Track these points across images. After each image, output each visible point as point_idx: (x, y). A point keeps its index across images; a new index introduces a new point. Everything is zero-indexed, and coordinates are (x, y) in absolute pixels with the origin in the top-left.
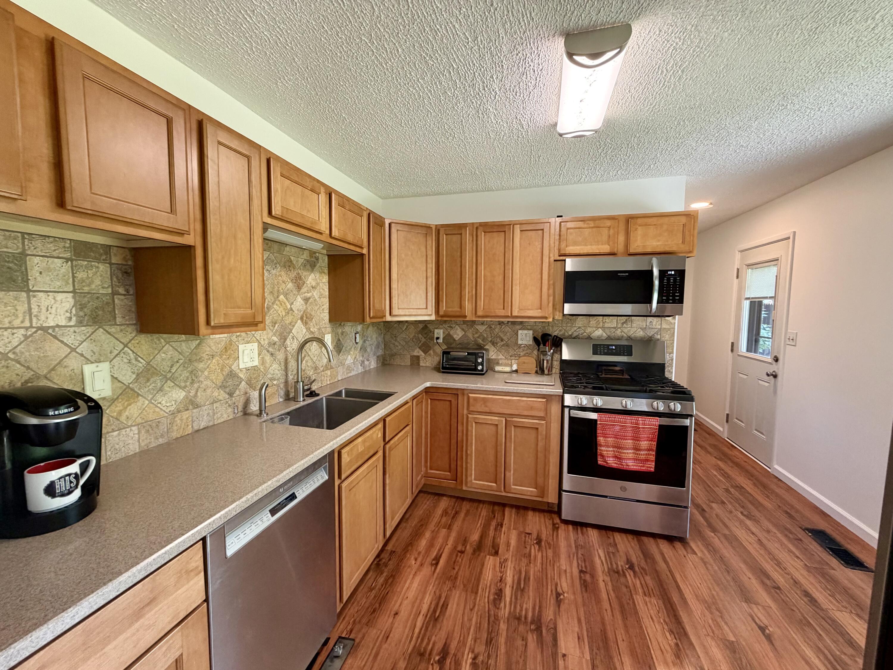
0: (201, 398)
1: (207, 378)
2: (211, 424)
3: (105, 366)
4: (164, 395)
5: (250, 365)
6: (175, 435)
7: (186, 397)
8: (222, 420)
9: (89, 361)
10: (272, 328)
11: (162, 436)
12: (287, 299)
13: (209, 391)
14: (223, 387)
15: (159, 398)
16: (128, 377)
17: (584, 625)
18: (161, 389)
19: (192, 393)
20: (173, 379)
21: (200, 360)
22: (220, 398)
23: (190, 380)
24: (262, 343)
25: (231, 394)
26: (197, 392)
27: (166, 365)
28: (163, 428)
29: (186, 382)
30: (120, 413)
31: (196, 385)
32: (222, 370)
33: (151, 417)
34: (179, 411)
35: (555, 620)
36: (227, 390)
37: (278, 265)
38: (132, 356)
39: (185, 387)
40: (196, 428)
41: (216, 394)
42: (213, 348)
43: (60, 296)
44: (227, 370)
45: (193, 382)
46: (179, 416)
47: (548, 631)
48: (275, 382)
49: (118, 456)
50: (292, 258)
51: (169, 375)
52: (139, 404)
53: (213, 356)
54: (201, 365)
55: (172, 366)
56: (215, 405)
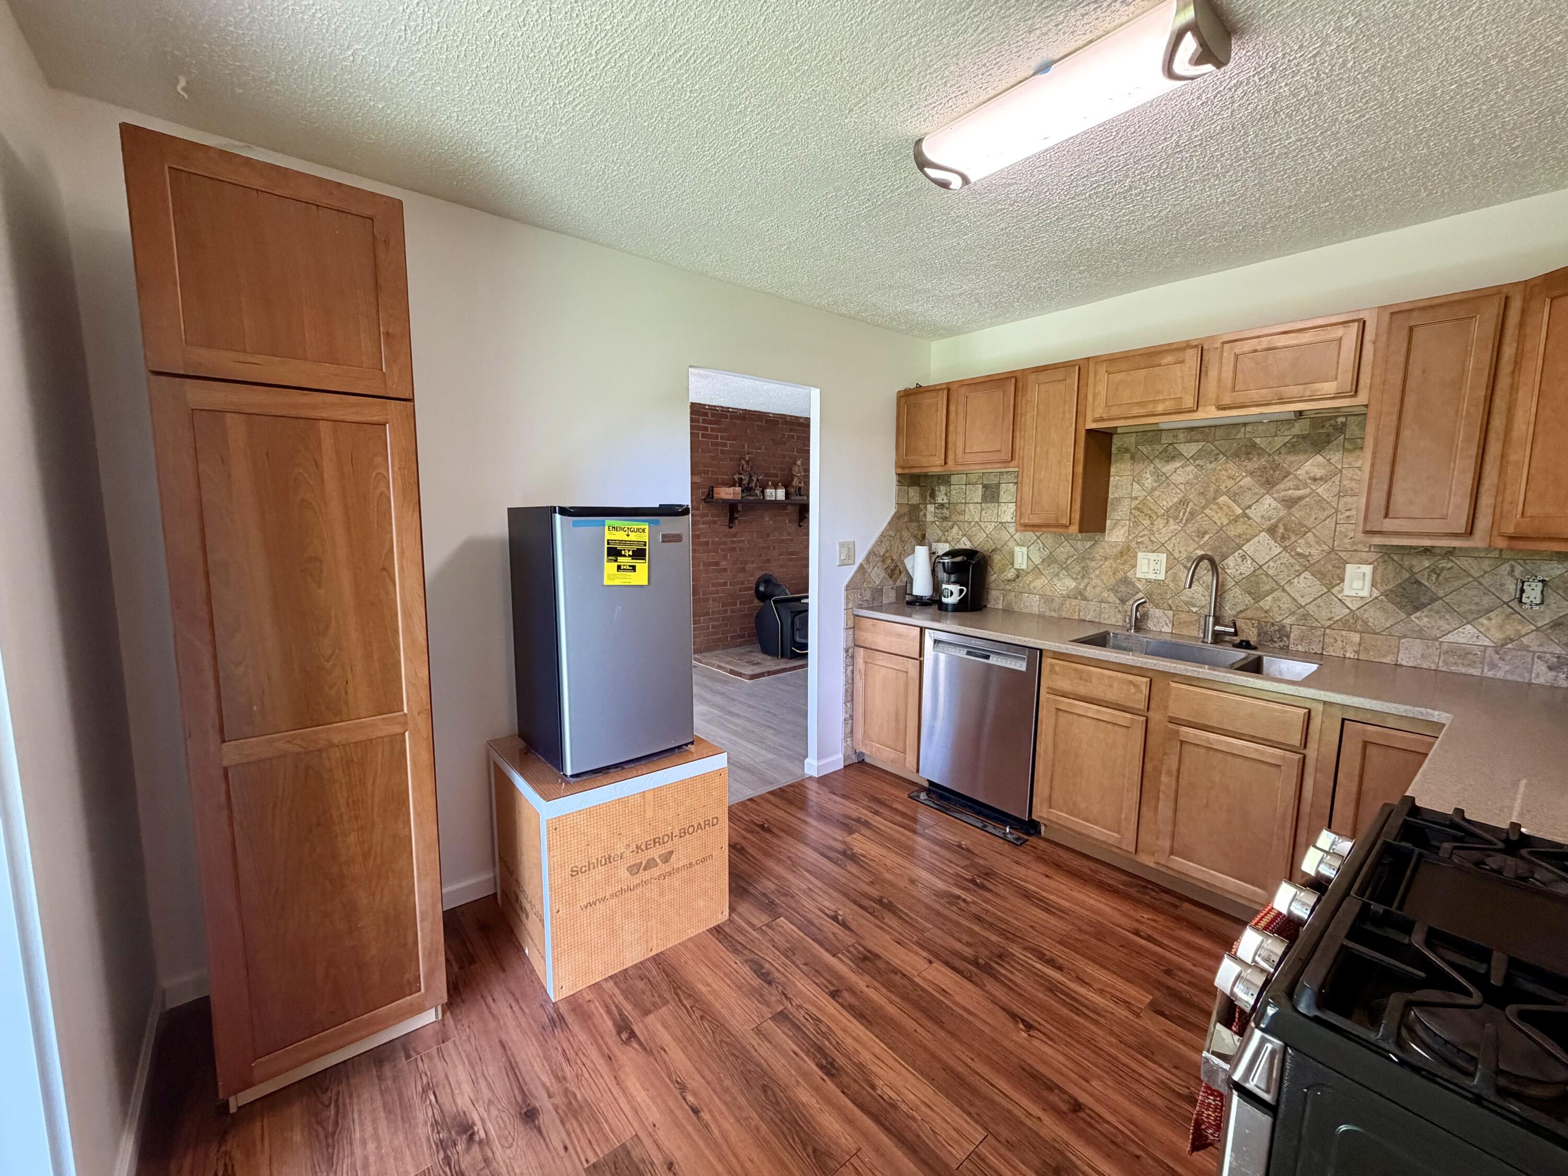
0: (1089, 592)
1: (1097, 577)
2: (1097, 620)
3: (1025, 549)
4: (1060, 580)
5: (1152, 576)
6: (1064, 615)
7: (1076, 587)
8: (1110, 622)
9: (1018, 545)
10: (1197, 539)
11: (1054, 611)
12: (1234, 501)
13: (1098, 590)
14: (1114, 590)
15: (1055, 579)
16: (1037, 560)
17: (960, 1011)
18: (1057, 575)
19: (1082, 587)
20: (1067, 569)
21: (1092, 559)
22: (1110, 600)
23: (1081, 574)
24: (1176, 555)
25: (1123, 601)
26: (1086, 587)
27: (1062, 557)
28: (1056, 605)
29: (1078, 574)
30: (1030, 582)
31: (1086, 580)
32: (1114, 573)
33: (1049, 594)
34: (1069, 597)
35: (982, 989)
36: (1119, 595)
37: (1221, 456)
38: (1041, 545)
39: (1077, 579)
40: (1082, 617)
41: (1105, 594)
42: (1108, 550)
43: (1010, 505)
44: (1120, 575)
45: (1083, 577)
46: (1069, 601)
47: (970, 971)
48: (1194, 609)
49: (1026, 611)
50: (1258, 440)
51: (1064, 566)
52: (1042, 581)
53: (1106, 559)
54: (1093, 564)
55: (1067, 559)
56: (1103, 605)
